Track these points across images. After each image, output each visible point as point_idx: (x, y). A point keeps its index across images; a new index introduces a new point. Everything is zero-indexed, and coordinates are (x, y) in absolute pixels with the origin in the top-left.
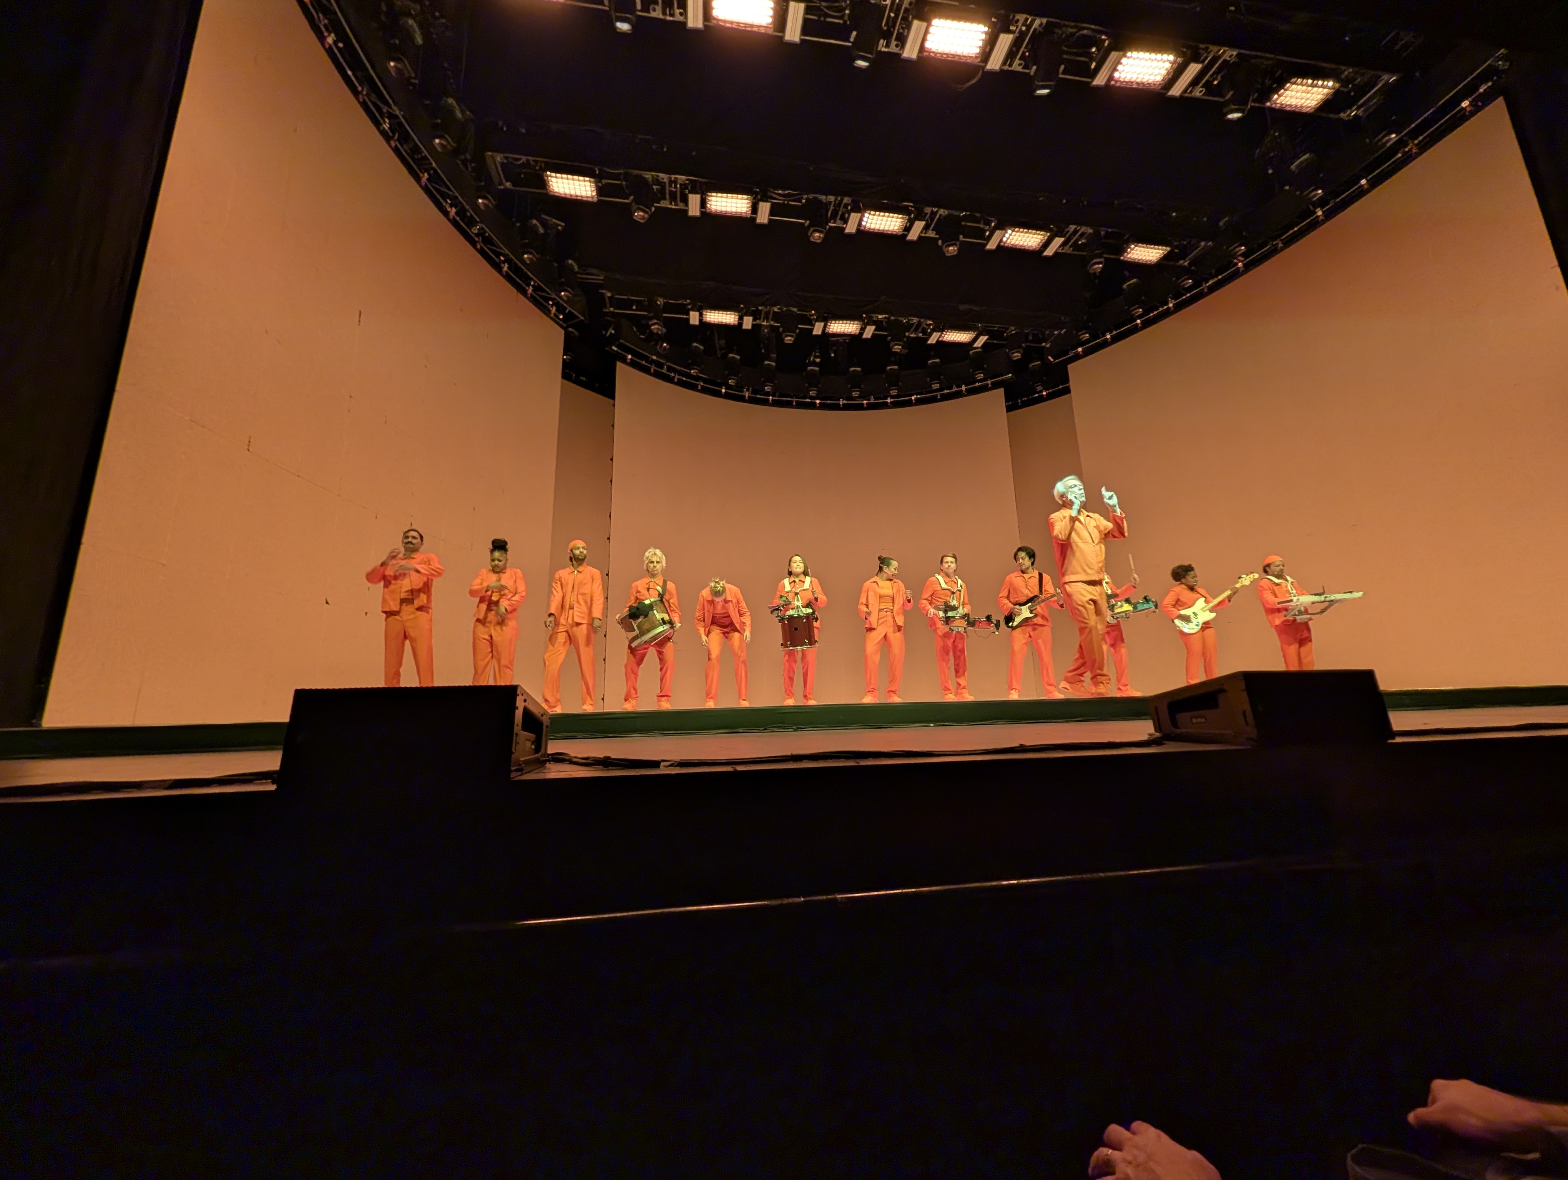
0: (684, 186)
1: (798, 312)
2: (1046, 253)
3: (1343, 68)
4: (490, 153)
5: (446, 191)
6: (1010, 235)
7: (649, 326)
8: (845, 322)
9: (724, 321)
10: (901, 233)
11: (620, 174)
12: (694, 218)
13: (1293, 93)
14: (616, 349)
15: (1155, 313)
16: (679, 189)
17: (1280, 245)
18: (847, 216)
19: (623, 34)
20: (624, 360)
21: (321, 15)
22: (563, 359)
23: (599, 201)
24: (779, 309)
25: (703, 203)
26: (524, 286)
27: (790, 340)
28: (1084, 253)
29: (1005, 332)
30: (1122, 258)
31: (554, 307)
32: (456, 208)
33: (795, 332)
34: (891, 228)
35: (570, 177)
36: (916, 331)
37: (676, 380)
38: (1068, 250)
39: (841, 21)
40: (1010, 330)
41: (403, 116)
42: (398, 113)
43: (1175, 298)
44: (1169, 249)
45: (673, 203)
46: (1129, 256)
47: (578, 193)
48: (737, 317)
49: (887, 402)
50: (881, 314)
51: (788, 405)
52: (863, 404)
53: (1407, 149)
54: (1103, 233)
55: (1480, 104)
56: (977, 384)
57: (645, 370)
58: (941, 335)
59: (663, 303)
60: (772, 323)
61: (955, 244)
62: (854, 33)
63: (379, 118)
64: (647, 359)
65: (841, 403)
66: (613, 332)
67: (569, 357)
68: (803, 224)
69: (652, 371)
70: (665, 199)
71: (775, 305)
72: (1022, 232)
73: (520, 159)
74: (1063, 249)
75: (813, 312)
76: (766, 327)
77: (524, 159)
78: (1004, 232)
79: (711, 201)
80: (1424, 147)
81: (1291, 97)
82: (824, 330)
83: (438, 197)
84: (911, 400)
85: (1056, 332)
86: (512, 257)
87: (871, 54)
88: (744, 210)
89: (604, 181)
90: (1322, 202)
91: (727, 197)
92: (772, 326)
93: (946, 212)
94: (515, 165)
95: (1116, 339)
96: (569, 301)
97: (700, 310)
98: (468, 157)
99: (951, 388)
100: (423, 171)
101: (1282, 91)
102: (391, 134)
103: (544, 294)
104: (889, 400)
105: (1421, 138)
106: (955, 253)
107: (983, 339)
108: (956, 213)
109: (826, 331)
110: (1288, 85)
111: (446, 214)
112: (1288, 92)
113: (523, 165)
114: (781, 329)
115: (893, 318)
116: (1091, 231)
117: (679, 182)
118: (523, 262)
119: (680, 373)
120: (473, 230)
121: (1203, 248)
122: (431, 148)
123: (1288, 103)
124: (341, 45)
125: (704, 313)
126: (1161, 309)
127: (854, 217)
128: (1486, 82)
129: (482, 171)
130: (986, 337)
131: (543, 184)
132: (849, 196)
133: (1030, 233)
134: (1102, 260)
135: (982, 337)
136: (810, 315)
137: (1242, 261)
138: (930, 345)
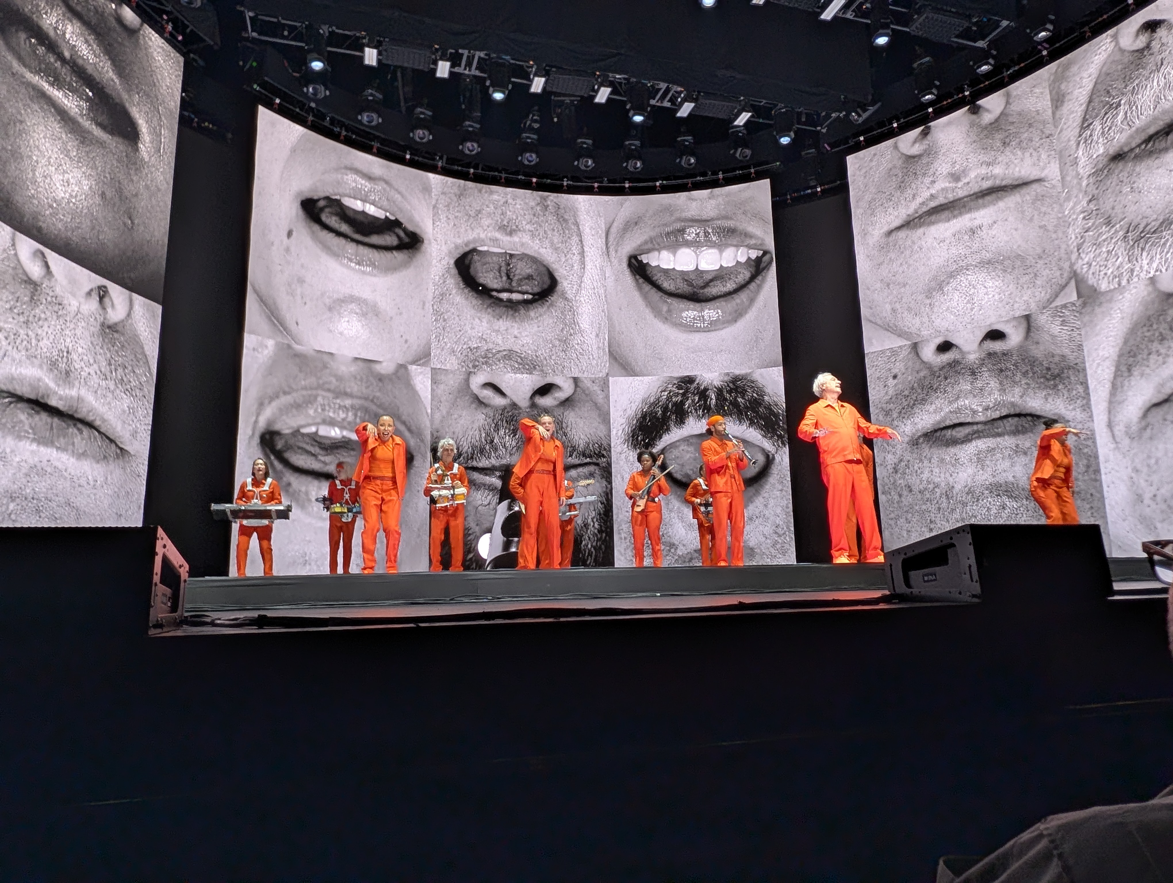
1: (512, 61)
2: (823, 16)
7: (305, 62)
8: (572, 79)
9: (411, 63)
14: (258, 88)
15: (949, 101)
17: (1088, 34)
20: (269, 104)
24: (486, 55)
27: (500, 97)
28: (869, 21)
29: (771, 109)
30: (912, 31)
31: (170, 23)
33: (507, 88)
36: (663, 98)
38: (850, 14)
40: (778, 107)
43: (971, 85)
44: (966, 25)
48: (429, 60)
49: (625, 187)
50: (619, 73)
52: (594, 186)
56: (737, 172)
58: (694, 107)
59: (327, 32)
60: (476, 72)
64: (302, 106)
65: (565, 183)
67: (190, 94)
71: (481, 50)
74: (843, 13)
75: (531, 63)
76: (467, 76)
82: (544, 88)
84: (655, 186)
85: (833, 115)
92: (476, 77)
96: (193, 18)
97: (378, 46)
99: (704, 174)
103: (156, 5)
104: (627, 185)
107: (746, 116)
109: (548, 89)
114: (488, 82)
115: (634, 79)
119: (349, 129)
121: (1005, 28)
125: (385, 51)
126: (955, 98)
130: (750, 114)
134: (889, 31)
135: (744, 114)
136: (528, 67)
137: (1046, 48)
138: (681, 118)
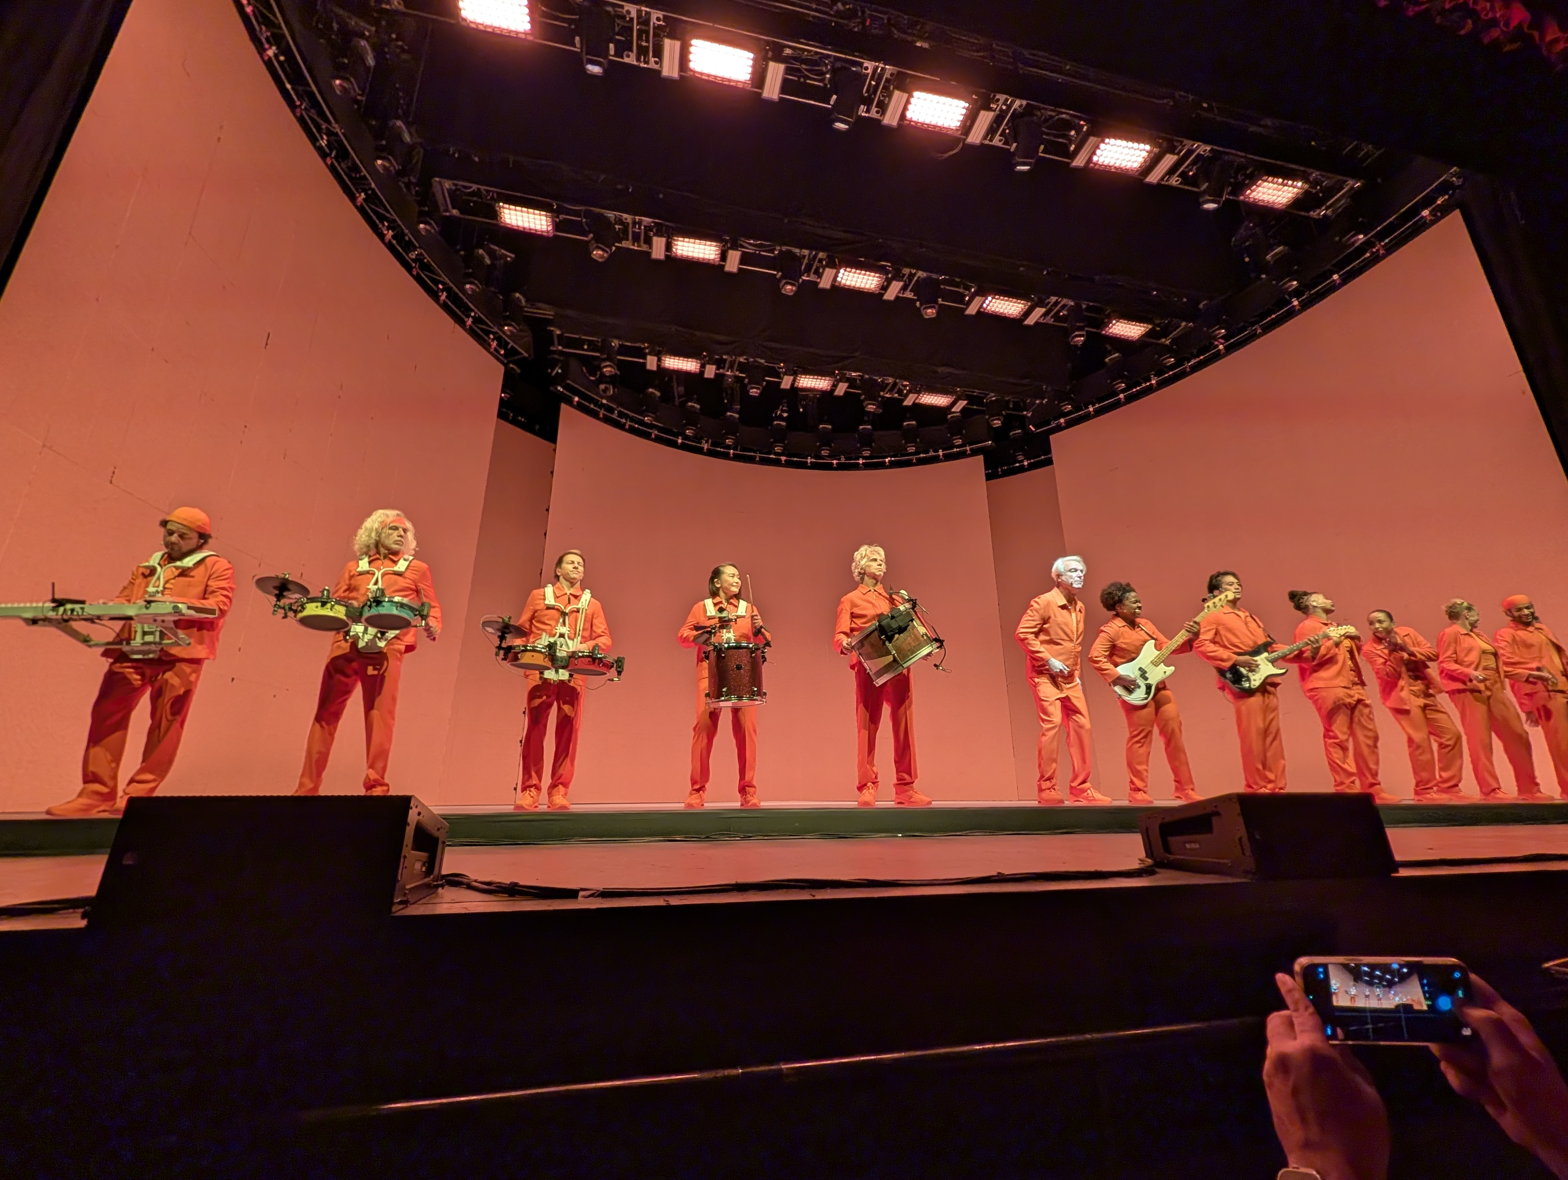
0: (648, 229)
1: (766, 364)
2: (1026, 323)
3: (1310, 170)
4: (437, 179)
5: (384, 212)
6: (990, 302)
7: (600, 369)
8: (816, 377)
9: (684, 368)
10: (877, 292)
11: (581, 210)
12: (658, 262)
13: (1265, 190)
14: (561, 390)
15: (1138, 388)
16: (643, 231)
17: (1259, 331)
18: (821, 270)
19: (594, 76)
20: (570, 402)
21: (264, 28)
22: (501, 396)
23: (555, 235)
24: (745, 359)
25: (669, 247)
26: (464, 317)
27: (756, 393)
28: (1065, 325)
29: (984, 398)
30: (1104, 332)
31: (495, 341)
32: (393, 231)
33: (761, 385)
34: (867, 286)
35: (525, 209)
36: (891, 391)
37: (627, 427)
38: (1049, 320)
39: (821, 84)
40: (989, 396)
41: (343, 134)
42: (338, 130)
43: (1158, 374)
44: (1150, 327)
45: (636, 244)
46: (1110, 331)
47: (532, 226)
48: (699, 365)
49: (859, 463)
50: (855, 372)
51: (751, 460)
52: (833, 463)
53: (1374, 250)
54: (1084, 306)
55: (1439, 214)
56: (955, 450)
57: (594, 414)
58: (917, 397)
59: (617, 346)
60: (737, 373)
61: (934, 307)
62: (835, 97)
63: (317, 135)
64: (596, 403)
65: (809, 461)
66: (560, 371)
67: (508, 396)
68: (775, 275)
69: (601, 416)
70: (627, 240)
71: (741, 355)
72: (1002, 300)
73: (471, 187)
74: (1044, 319)
75: (782, 365)
76: (730, 376)
77: (475, 187)
78: (984, 298)
79: (677, 245)
80: (1390, 249)
81: (1264, 193)
82: (793, 384)
83: (374, 217)
84: (885, 462)
85: (1037, 402)
86: (451, 285)
87: (851, 118)
88: (712, 257)
89: (562, 217)
90: (1297, 293)
91: (694, 243)
92: (736, 377)
93: (925, 275)
94: (463, 192)
95: (1098, 413)
96: (512, 336)
97: (659, 355)
98: (413, 180)
99: (927, 452)
100: (360, 190)
101: (1255, 187)
102: (328, 151)
103: (484, 327)
104: (861, 461)
105: (1387, 241)
106: (934, 316)
107: (962, 404)
108: (934, 276)
109: (796, 385)
110: (1260, 182)
111: (381, 236)
112: (1260, 188)
113: (473, 194)
114: (747, 380)
115: (867, 376)
116: (1072, 303)
117: (644, 223)
118: (464, 291)
119: (632, 420)
120: (410, 255)
121: (1184, 328)
122: (373, 170)
123: (1261, 198)
124: (282, 58)
125: (663, 358)
126: (1144, 385)
127: (829, 273)
128: (1443, 195)
129: (426, 196)
130: (966, 402)
131: (495, 215)
132: (823, 251)
133: (1011, 302)
134: (1084, 333)
135: (960, 402)
136: (779, 368)
137: (1222, 344)
138: (906, 406)
